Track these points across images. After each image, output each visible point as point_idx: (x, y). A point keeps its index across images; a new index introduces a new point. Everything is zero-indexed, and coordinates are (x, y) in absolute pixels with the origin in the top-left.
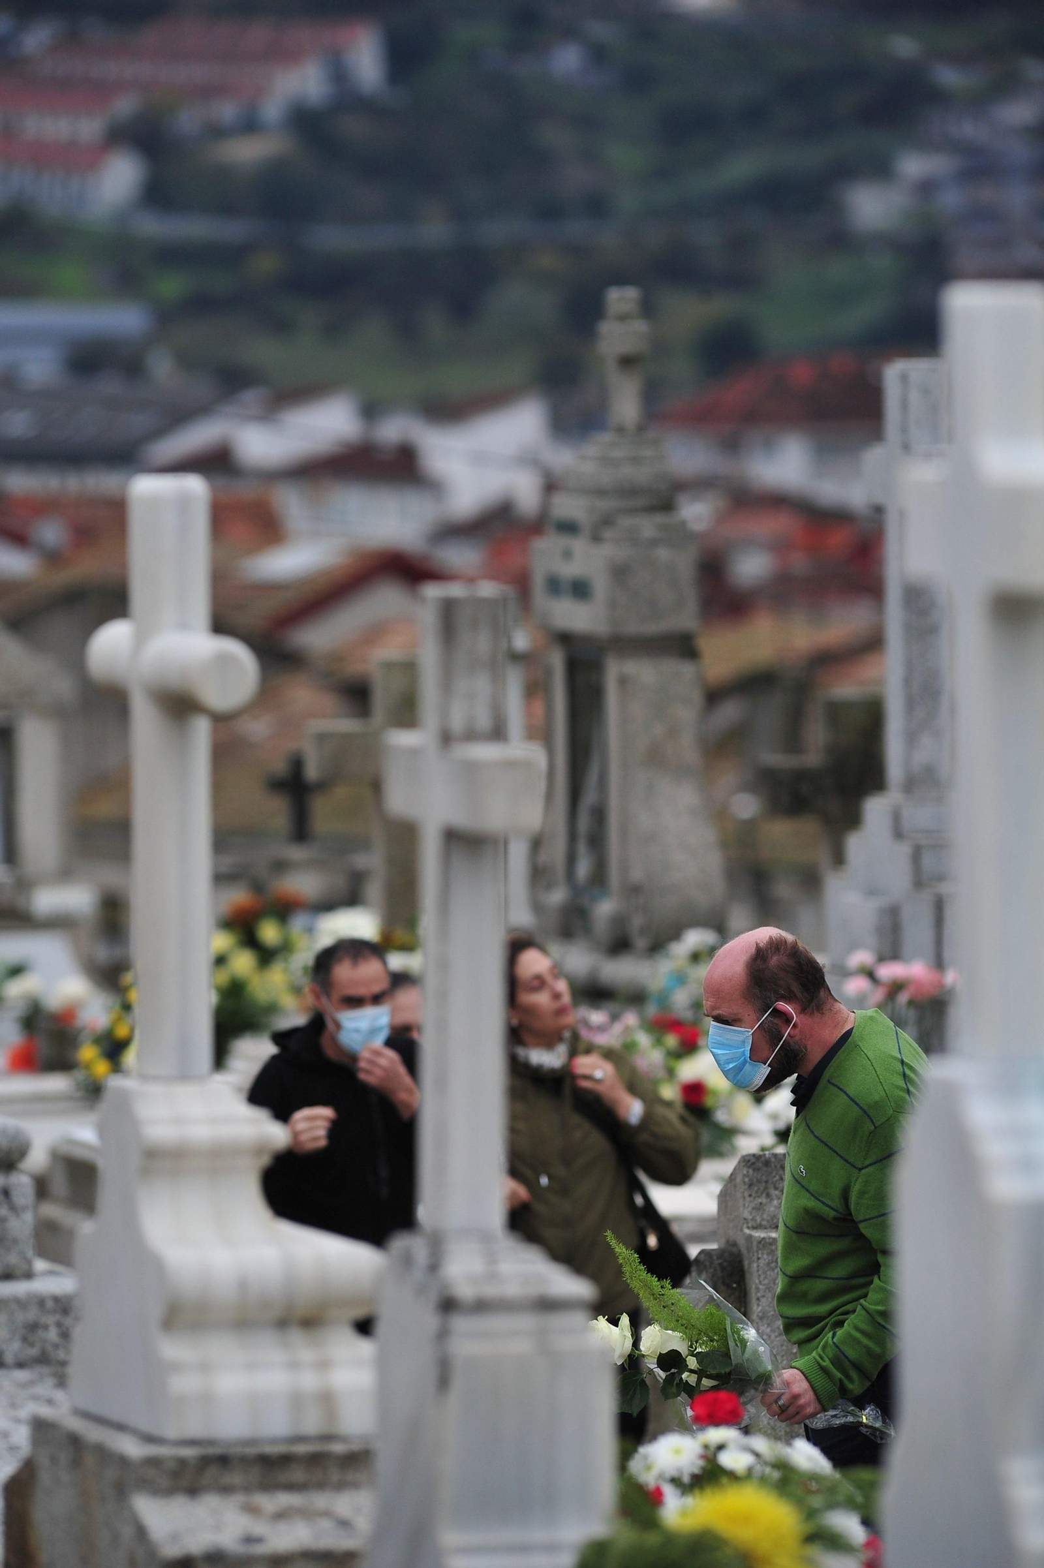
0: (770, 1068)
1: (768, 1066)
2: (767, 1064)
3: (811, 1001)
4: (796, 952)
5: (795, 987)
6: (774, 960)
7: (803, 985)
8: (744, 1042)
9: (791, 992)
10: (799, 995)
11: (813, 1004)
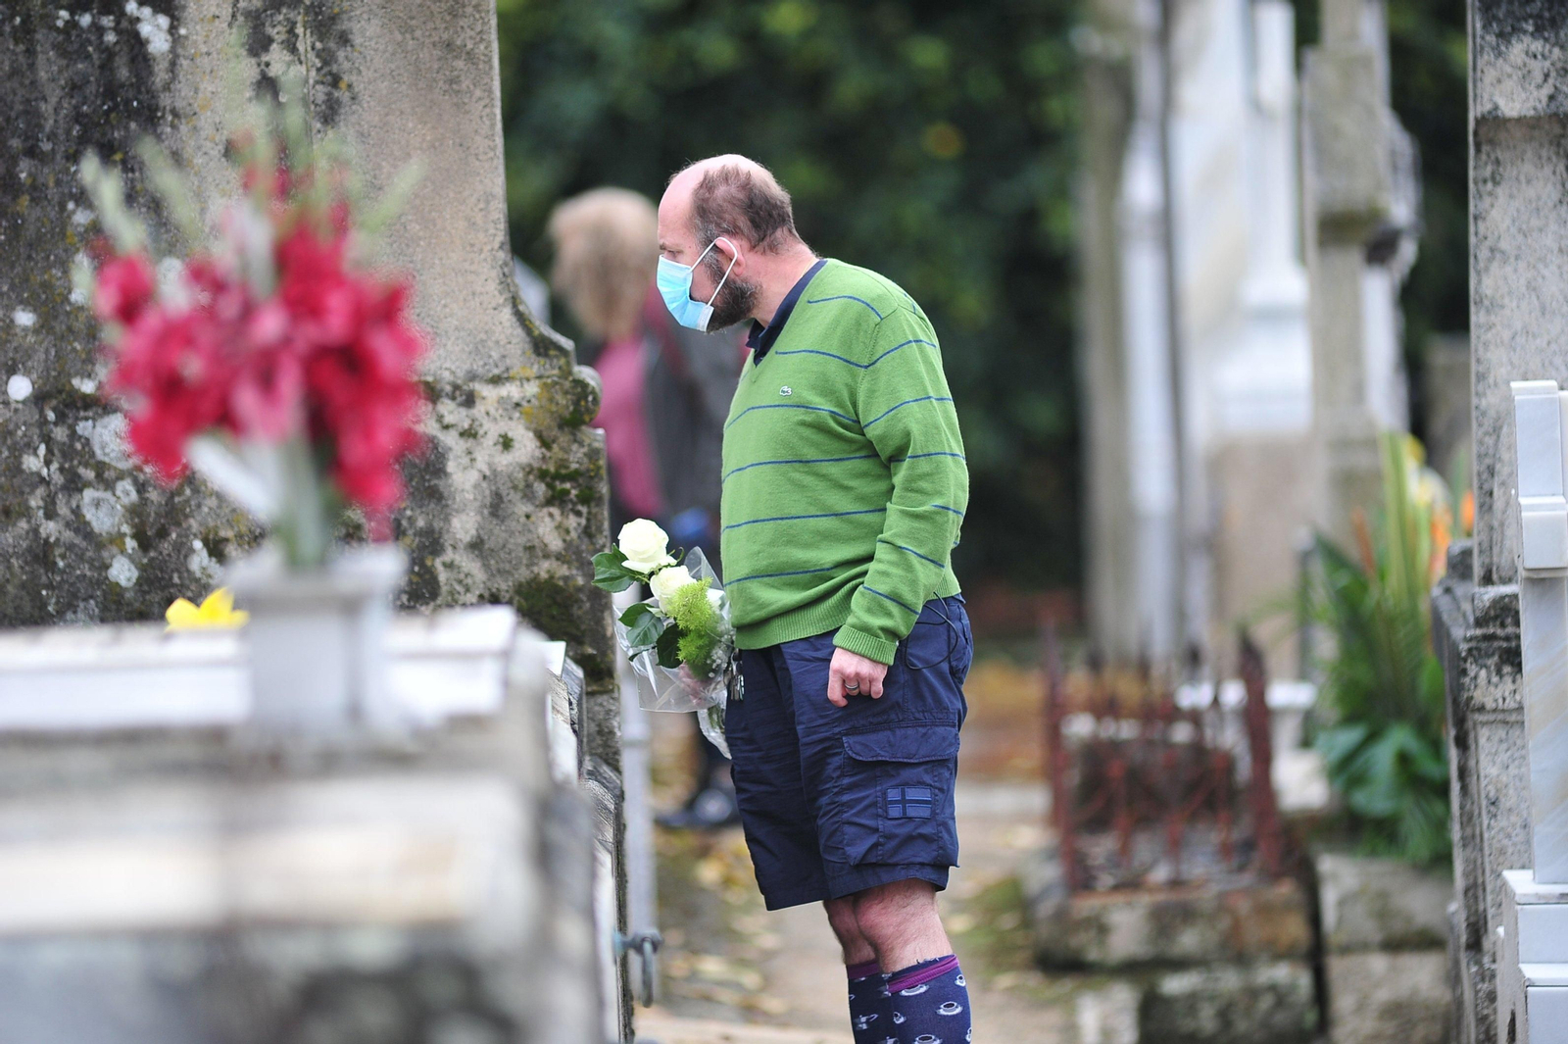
0: (713, 308)
1: (711, 305)
2: (710, 303)
3: (762, 239)
4: (748, 184)
5: (743, 222)
6: (721, 191)
7: (753, 221)
8: (685, 279)
9: (736, 227)
10: (746, 230)
11: (765, 243)
